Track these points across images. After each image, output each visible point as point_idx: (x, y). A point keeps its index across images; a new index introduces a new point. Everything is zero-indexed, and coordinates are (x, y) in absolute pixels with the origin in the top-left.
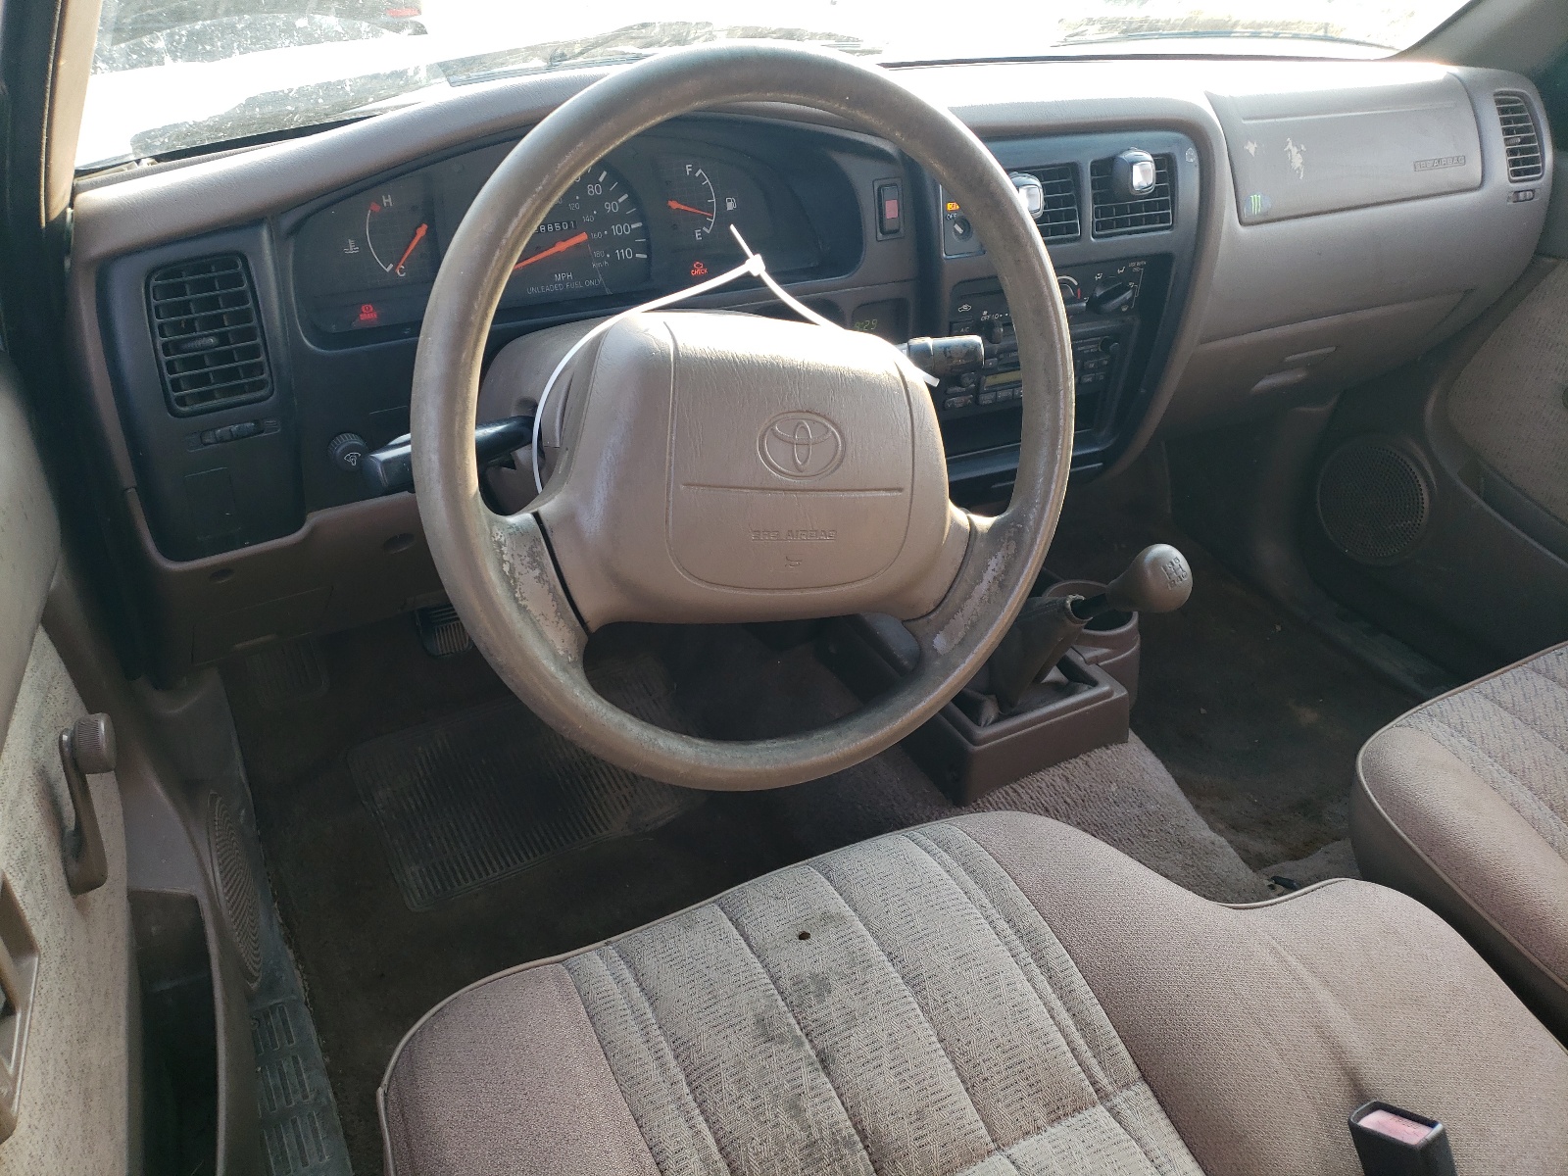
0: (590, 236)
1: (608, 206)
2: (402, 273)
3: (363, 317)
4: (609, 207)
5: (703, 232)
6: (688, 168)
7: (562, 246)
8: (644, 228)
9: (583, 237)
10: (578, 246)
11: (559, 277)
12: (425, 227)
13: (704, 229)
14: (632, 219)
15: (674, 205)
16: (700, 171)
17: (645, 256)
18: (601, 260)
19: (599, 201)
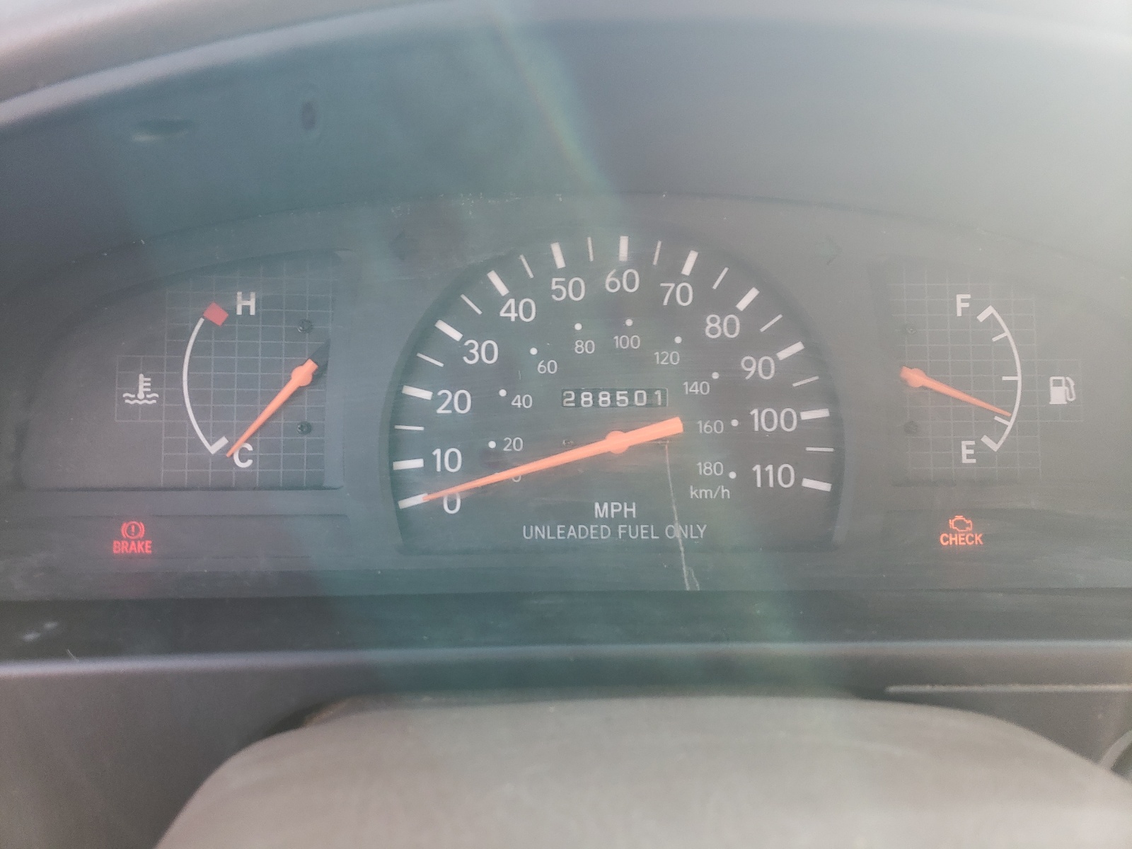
0: (690, 427)
1: (749, 364)
2: (243, 459)
3: (119, 548)
4: (753, 367)
5: (980, 450)
6: (961, 303)
7: (616, 442)
8: (835, 421)
9: (673, 426)
10: (658, 445)
11: (601, 510)
12: (310, 366)
13: (986, 440)
14: (804, 399)
15: (916, 378)
16: (990, 311)
17: (825, 487)
18: (712, 482)
19: (727, 352)
